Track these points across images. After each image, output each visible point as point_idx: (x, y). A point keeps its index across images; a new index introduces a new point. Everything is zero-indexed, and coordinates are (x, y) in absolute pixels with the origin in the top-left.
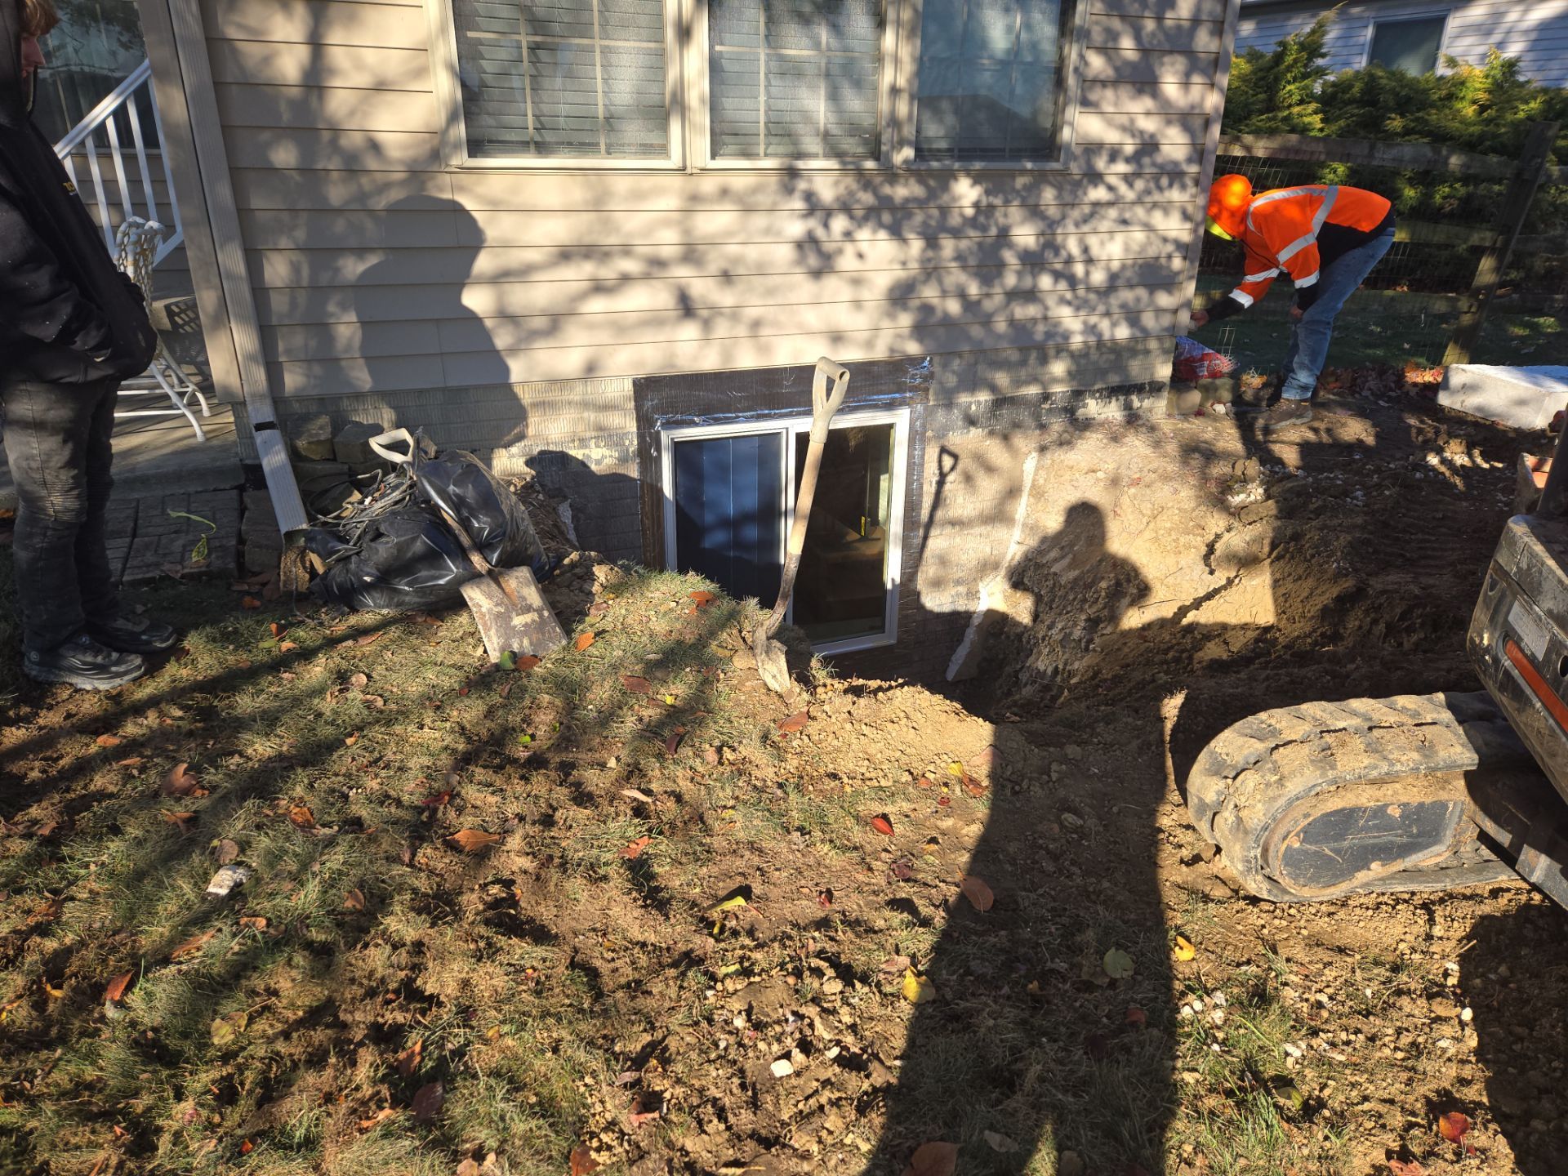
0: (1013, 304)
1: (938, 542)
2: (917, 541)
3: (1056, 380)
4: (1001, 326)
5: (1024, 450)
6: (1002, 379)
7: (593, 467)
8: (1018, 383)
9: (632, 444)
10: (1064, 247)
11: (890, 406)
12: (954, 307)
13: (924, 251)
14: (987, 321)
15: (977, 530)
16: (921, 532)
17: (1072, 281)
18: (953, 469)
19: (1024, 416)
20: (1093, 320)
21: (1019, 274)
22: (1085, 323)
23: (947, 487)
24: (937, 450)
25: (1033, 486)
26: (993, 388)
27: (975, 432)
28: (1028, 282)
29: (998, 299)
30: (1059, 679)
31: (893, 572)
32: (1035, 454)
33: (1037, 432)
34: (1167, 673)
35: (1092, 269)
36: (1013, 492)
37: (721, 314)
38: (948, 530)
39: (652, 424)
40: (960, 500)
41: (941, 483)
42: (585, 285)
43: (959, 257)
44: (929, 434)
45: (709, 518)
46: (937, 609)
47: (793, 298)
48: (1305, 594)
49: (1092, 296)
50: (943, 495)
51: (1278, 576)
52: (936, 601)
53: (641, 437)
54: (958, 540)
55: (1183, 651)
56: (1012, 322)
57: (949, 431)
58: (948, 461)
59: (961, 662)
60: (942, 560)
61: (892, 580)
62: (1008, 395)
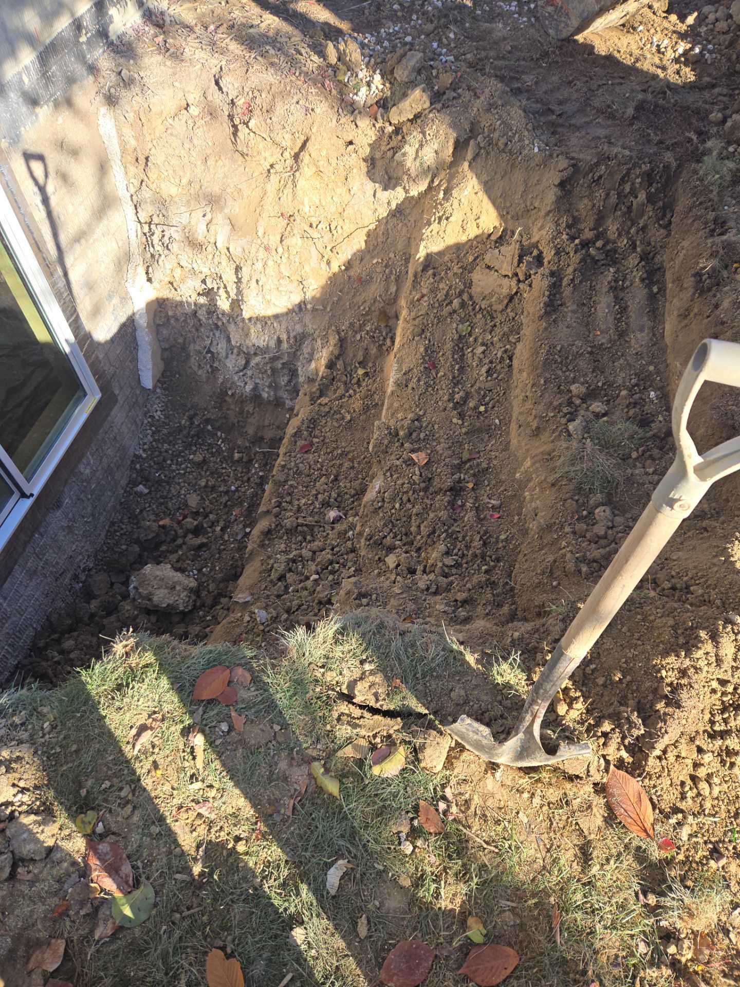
1: (76, 271)
2: (62, 283)
5: (92, 109)
6: (31, 21)
16: (60, 271)
18: (46, 175)
19: (71, 62)
23: (53, 201)
24: (22, 161)
26: (31, 40)
27: (44, 111)
33: (91, 78)
38: (78, 249)
40: (71, 209)
41: (46, 201)
44: (5, 144)
48: (522, 188)
50: (55, 214)
51: (485, 177)
52: (103, 330)
54: (90, 254)
55: (460, 294)
57: (19, 127)
58: (37, 166)
59: (150, 366)
60: (90, 286)
61: (67, 341)
62: (48, 41)
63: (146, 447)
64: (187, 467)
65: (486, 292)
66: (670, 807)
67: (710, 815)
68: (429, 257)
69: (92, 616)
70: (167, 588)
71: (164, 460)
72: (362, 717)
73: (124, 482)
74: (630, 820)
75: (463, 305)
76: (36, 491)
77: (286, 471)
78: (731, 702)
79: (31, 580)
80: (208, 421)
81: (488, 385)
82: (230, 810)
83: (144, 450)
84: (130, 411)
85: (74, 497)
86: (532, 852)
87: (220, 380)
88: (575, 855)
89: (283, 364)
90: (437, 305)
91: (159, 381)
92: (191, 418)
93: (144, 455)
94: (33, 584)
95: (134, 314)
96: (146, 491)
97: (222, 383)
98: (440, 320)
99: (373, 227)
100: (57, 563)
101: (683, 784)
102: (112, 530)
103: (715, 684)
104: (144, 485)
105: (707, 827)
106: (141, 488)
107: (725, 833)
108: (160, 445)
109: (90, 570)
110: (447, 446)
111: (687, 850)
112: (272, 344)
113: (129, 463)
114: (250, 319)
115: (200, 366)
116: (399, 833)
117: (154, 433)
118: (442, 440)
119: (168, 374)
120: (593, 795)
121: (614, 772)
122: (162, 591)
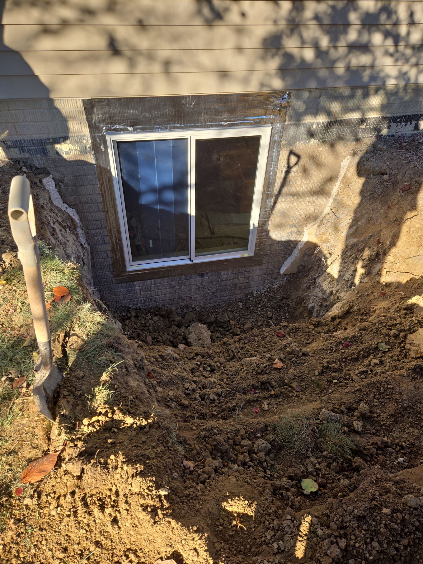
0: (351, 56)
1: (282, 205)
2: (270, 204)
3: (372, 109)
4: (340, 69)
5: (344, 154)
6: (335, 107)
7: (65, 156)
8: (347, 110)
9: (88, 142)
10: (396, 12)
11: (258, 124)
12: (309, 54)
13: (291, 11)
14: (331, 65)
15: (307, 199)
16: (273, 199)
17: (397, 39)
18: (296, 164)
19: (347, 132)
20: (405, 68)
21: (360, 33)
22: (400, 71)
23: (292, 175)
24: (287, 153)
25: (344, 177)
26: (329, 113)
27: (313, 141)
28: (365, 38)
29: (342, 50)
30: (332, 297)
31: (254, 220)
32: (349, 157)
33: (354, 143)
34: (386, 343)
35: (413, 29)
36: (331, 179)
37: (141, 54)
38: (290, 198)
39: (99, 130)
40: (299, 182)
41: (288, 172)
42: (36, 28)
43: (317, 18)
44: (283, 142)
45: (143, 187)
46: (278, 239)
47: (191, 44)
49: (409, 52)
50: (288, 179)
52: (277, 235)
53: (93, 138)
54: (295, 204)
55: (402, 331)
56: (348, 68)
57: (297, 141)
58: (293, 159)
59: (288, 265)
60: (284, 215)
61: (254, 224)
62: (339, 119)
63: (259, 293)
64: (263, 314)
65: (415, 342)
66: (41, 490)
67: (39, 513)
68: (414, 305)
69: (174, 321)
70: (198, 337)
71: (259, 304)
72: (59, 342)
73: (239, 296)
74: (29, 469)
75: (396, 336)
76: (195, 261)
77: (261, 333)
78: (106, 503)
79: (169, 288)
80: (288, 305)
81: (355, 377)
82: (13, 319)
83: (257, 294)
84: (265, 274)
85: (210, 280)
86: (9, 429)
87: (306, 294)
88: (10, 449)
89: (327, 305)
90: (384, 325)
91: (289, 275)
92: (283, 299)
93: (255, 295)
94: (169, 290)
95: (300, 241)
96: (241, 307)
97: (305, 296)
98: (377, 331)
99: (417, 277)
100: (184, 294)
101: (55, 493)
102: (216, 307)
103: (114, 489)
104: (243, 305)
105: (33, 514)
106: (241, 304)
107: (30, 526)
108: (264, 297)
109: (195, 310)
110: (295, 374)
111: (18, 505)
112: (328, 292)
113: (247, 292)
114: (328, 274)
115: (306, 283)
116: (11, 374)
117: (267, 291)
118: (298, 370)
119: (295, 276)
120: (42, 449)
121: (55, 455)
122: (195, 335)
